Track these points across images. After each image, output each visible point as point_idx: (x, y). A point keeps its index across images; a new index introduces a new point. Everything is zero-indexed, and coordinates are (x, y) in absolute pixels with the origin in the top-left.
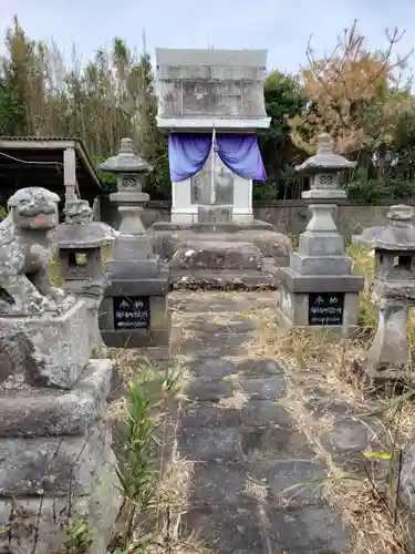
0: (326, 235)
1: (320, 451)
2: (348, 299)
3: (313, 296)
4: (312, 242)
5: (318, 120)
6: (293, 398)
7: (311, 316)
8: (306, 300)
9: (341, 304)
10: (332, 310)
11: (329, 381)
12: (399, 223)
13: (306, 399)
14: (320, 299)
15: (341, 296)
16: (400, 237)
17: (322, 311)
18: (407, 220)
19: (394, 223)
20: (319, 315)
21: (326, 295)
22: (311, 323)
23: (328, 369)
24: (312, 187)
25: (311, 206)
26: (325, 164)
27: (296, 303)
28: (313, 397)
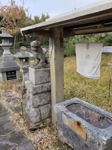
0: (8, 56)
1: (9, 110)
2: (17, 72)
3: (7, 72)
4: (4, 58)
5: (7, 24)
6: (2, 99)
7: (8, 78)
8: (5, 74)
9: (15, 74)
10: (13, 76)
11: (13, 93)
12: (23, 51)
13: (6, 99)
14: (9, 73)
15: (15, 71)
16: (23, 54)
17: (11, 76)
18: (25, 50)
19: (22, 51)
20: (10, 77)
21: (11, 72)
22: (8, 80)
23: (13, 90)
24: (2, 42)
25: (3, 48)
26: (5, 36)
27: (3, 75)
28: (8, 98)
